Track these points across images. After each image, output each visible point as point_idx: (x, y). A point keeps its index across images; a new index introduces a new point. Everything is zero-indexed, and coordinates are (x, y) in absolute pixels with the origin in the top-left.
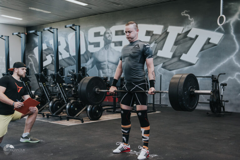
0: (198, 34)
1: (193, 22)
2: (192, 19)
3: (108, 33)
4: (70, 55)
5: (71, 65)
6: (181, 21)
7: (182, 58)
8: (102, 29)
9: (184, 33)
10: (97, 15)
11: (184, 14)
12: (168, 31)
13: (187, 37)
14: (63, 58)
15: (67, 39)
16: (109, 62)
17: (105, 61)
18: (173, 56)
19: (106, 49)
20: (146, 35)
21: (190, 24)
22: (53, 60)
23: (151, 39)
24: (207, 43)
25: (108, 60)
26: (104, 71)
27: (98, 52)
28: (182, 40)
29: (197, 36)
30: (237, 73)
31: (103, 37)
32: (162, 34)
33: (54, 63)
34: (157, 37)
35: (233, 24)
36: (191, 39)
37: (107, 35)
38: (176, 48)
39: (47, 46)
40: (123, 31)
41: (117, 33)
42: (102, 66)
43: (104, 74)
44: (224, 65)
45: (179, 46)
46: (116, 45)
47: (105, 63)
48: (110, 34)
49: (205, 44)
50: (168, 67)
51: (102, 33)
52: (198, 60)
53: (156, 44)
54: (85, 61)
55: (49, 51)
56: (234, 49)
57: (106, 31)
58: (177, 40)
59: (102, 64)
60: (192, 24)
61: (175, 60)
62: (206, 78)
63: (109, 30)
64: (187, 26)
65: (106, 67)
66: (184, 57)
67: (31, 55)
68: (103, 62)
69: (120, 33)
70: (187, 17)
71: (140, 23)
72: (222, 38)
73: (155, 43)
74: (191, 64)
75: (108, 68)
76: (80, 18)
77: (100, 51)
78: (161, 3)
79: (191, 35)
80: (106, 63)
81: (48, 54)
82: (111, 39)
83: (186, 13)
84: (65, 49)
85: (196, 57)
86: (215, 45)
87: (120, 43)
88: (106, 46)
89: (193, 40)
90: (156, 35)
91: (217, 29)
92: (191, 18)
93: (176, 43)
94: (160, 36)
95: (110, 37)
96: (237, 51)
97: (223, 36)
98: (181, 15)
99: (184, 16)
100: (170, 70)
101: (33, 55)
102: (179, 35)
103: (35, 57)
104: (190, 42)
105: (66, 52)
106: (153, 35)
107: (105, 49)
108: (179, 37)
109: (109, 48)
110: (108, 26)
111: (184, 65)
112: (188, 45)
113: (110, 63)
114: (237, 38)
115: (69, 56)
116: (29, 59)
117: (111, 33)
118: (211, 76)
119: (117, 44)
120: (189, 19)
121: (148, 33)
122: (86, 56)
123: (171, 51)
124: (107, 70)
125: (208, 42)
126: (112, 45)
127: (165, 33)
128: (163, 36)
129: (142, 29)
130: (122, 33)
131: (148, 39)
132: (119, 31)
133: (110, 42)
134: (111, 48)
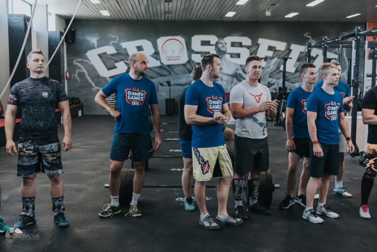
0: (318, 54)
1: (314, 43)
2: (314, 40)
3: (221, 43)
4: (161, 63)
5: (164, 76)
6: (301, 42)
8: (213, 39)
9: (306, 52)
11: (306, 35)
12: (291, 48)
15: (156, 44)
16: (222, 73)
18: (296, 71)
20: (268, 50)
23: (274, 54)
29: (317, 56)
32: (285, 50)
34: (280, 53)
37: (220, 46)
38: (298, 64)
39: (117, 50)
40: (241, 43)
41: (233, 44)
46: (232, 57)
48: (224, 45)
50: (291, 80)
51: (213, 42)
53: (279, 59)
54: (188, 72)
55: (122, 57)
57: (219, 40)
61: (298, 74)
63: (223, 40)
67: (80, 60)
69: (237, 45)
70: (309, 39)
71: (261, 38)
73: (278, 58)
79: (313, 54)
81: (118, 60)
82: (225, 50)
83: (308, 35)
84: (152, 56)
87: (238, 56)
89: (314, 58)
90: (279, 51)
91: (334, 51)
92: (312, 39)
93: (299, 60)
94: (283, 52)
95: (223, 48)
97: (338, 57)
98: (303, 36)
99: (307, 37)
100: (293, 83)
101: (85, 61)
102: (301, 53)
103: (91, 64)
105: (155, 60)
106: (276, 50)
108: (302, 54)
109: (223, 59)
110: (221, 36)
113: (224, 75)
115: (159, 64)
116: (77, 65)
117: (226, 44)
119: (233, 56)
121: (270, 48)
122: (188, 66)
123: (294, 67)
126: (227, 56)
127: (288, 50)
128: (286, 52)
129: (264, 44)
130: (240, 45)
131: (270, 54)
132: (236, 43)
133: (225, 53)
134: (225, 59)
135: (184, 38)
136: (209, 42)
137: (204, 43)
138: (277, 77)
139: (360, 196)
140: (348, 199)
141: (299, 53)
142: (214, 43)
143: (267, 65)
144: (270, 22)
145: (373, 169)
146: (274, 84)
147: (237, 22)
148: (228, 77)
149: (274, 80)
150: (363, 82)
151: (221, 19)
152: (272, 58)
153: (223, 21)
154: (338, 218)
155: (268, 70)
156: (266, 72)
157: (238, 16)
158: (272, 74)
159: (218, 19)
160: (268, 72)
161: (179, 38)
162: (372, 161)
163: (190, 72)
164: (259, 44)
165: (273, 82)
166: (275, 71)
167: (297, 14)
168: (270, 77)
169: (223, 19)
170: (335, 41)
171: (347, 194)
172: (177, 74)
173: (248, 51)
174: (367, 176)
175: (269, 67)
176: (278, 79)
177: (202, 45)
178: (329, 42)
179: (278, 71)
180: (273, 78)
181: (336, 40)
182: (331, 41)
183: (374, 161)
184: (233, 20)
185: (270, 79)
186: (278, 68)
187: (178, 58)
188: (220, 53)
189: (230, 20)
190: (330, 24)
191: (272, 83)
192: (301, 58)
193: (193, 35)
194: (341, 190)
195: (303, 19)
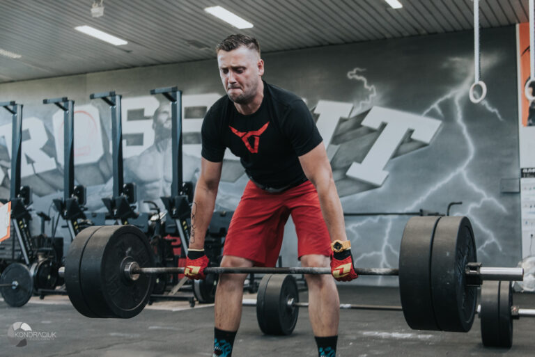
0: (385, 121)
1: (374, 93)
2: (373, 86)
3: (166, 112)
4: (57, 163)
6: (346, 91)
7: (350, 173)
8: (150, 104)
9: (352, 118)
10: (136, 69)
11: (352, 75)
12: (316, 112)
13: (361, 126)
14: (38, 171)
15: (51, 125)
16: (166, 181)
17: (157, 180)
19: (159, 150)
21: (367, 97)
22: (7, 176)
24: (406, 140)
25: (164, 177)
27: (140, 157)
28: (348, 134)
29: (384, 126)
30: (473, 205)
31: (151, 122)
33: (9, 185)
35: (460, 102)
36: (371, 131)
37: (163, 118)
38: (336, 150)
40: (205, 109)
42: (149, 192)
44: (446, 189)
45: (344, 146)
47: (156, 184)
49: (402, 143)
51: (149, 112)
52: (387, 177)
54: (101, 179)
56: (464, 154)
57: (161, 107)
58: (338, 133)
59: (149, 186)
60: (372, 98)
62: (406, 217)
63: (169, 104)
64: (361, 102)
65: (160, 193)
66: (355, 171)
68: (151, 182)
69: (197, 113)
70: (361, 83)
72: (440, 131)
74: (372, 187)
76: (88, 75)
77: (143, 154)
78: (300, 48)
79: (370, 122)
80: (160, 184)
83: (358, 73)
84: (43, 149)
85: (384, 169)
86: (424, 145)
87: (198, 138)
88: (159, 144)
89: (375, 133)
91: (428, 111)
92: (370, 83)
93: (336, 139)
95: (169, 121)
96: (471, 157)
97: (441, 125)
98: (347, 78)
99: (354, 80)
102: (342, 120)
104: (369, 137)
105: (48, 158)
107: (156, 151)
108: (343, 125)
109: (168, 149)
111: (356, 188)
112: (365, 144)
113: (170, 185)
114: (471, 131)
115: (54, 167)
118: (418, 211)
119: (189, 138)
120: (366, 86)
122: (103, 167)
125: (408, 138)
130: (203, 113)
132: (195, 108)
135: (98, 107)
136: (142, 111)
137: (133, 115)
141: (337, 121)
142: (152, 113)
150: (520, 192)
163: (105, 180)
187: (85, 150)
188: (162, 135)
192: (341, 134)
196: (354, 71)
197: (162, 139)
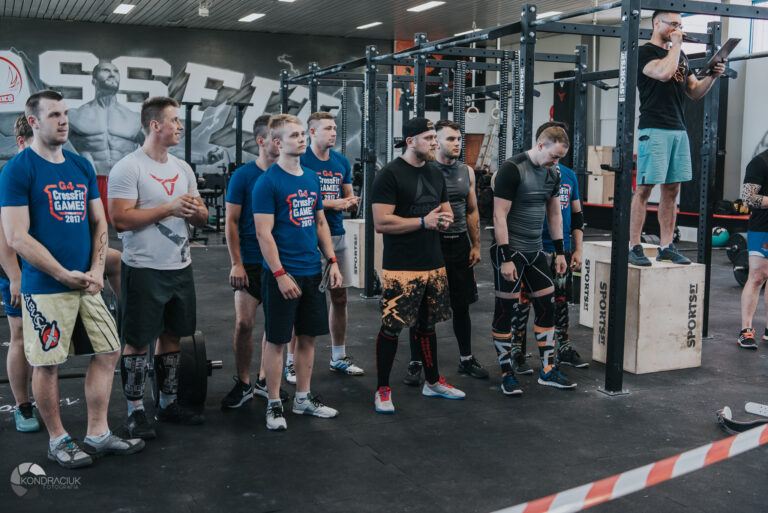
0: (305, 97)
3: (106, 70)
8: (88, 60)
11: (282, 59)
12: (253, 85)
13: (289, 100)
16: (111, 134)
17: (100, 133)
19: (101, 104)
20: (208, 86)
23: (218, 96)
25: (108, 131)
26: (98, 154)
27: (79, 110)
29: (305, 101)
32: (242, 88)
34: (232, 93)
35: (357, 89)
36: (295, 104)
37: (104, 75)
40: (150, 71)
41: (133, 73)
42: (92, 144)
43: (97, 163)
46: (130, 99)
47: (100, 137)
48: (113, 73)
51: (88, 67)
53: (230, 107)
57: (100, 63)
58: (270, 104)
59: (91, 138)
63: (110, 62)
65: (105, 145)
68: (94, 134)
69: (141, 74)
70: (288, 67)
71: (192, 61)
73: (228, 104)
75: (111, 149)
77: (83, 107)
79: (295, 97)
80: (104, 137)
82: (116, 85)
83: (286, 59)
88: (101, 99)
89: (299, 106)
90: (229, 89)
91: (336, 93)
92: (295, 68)
93: (268, 108)
94: (238, 92)
95: (112, 80)
97: (343, 104)
98: (277, 61)
99: (283, 63)
102: (274, 94)
106: (223, 88)
107: (97, 105)
108: (275, 97)
109: (112, 105)
110: (105, 55)
113: (115, 138)
117: (116, 71)
119: (133, 97)
120: (292, 69)
121: (212, 83)
124: (107, 152)
126: (121, 99)
127: (247, 88)
128: (244, 92)
129: (198, 73)
130: (148, 75)
131: (212, 94)
132: (139, 70)
133: (115, 90)
134: (117, 104)
135: (21, 55)
136: (79, 66)
137: (68, 68)
138: (226, 143)
139: (375, 371)
140: (356, 378)
141: (270, 94)
142: (91, 69)
143: (207, 118)
144: (208, 29)
145: (396, 317)
146: (221, 157)
147: (140, 25)
148: (124, 141)
149: (221, 149)
151: (102, 18)
152: (216, 104)
153: (110, 23)
154: (335, 417)
155: (209, 128)
156: (204, 132)
157: (140, 14)
158: (216, 137)
159: (96, 17)
160: (207, 132)
161: (8, 54)
162: (392, 303)
164: (188, 76)
165: (219, 152)
166: (222, 130)
167: (263, 15)
168: (212, 142)
169: (109, 18)
170: (331, 73)
171: (354, 369)
172: (6, 136)
173: (166, 88)
174: (386, 332)
175: (210, 122)
176: (228, 147)
177: (63, 72)
178: (320, 73)
179: (228, 130)
180: (219, 145)
181: (333, 70)
182: (323, 72)
183: (397, 302)
184: (131, 21)
185: (213, 148)
186: (228, 124)
187: (8, 98)
188: (105, 91)
189: (123, 21)
190: (326, 39)
191: (216, 154)
192: (273, 105)
193: (43, 50)
194: (342, 362)
195: (275, 27)
196: (283, 57)
197: (103, 95)
